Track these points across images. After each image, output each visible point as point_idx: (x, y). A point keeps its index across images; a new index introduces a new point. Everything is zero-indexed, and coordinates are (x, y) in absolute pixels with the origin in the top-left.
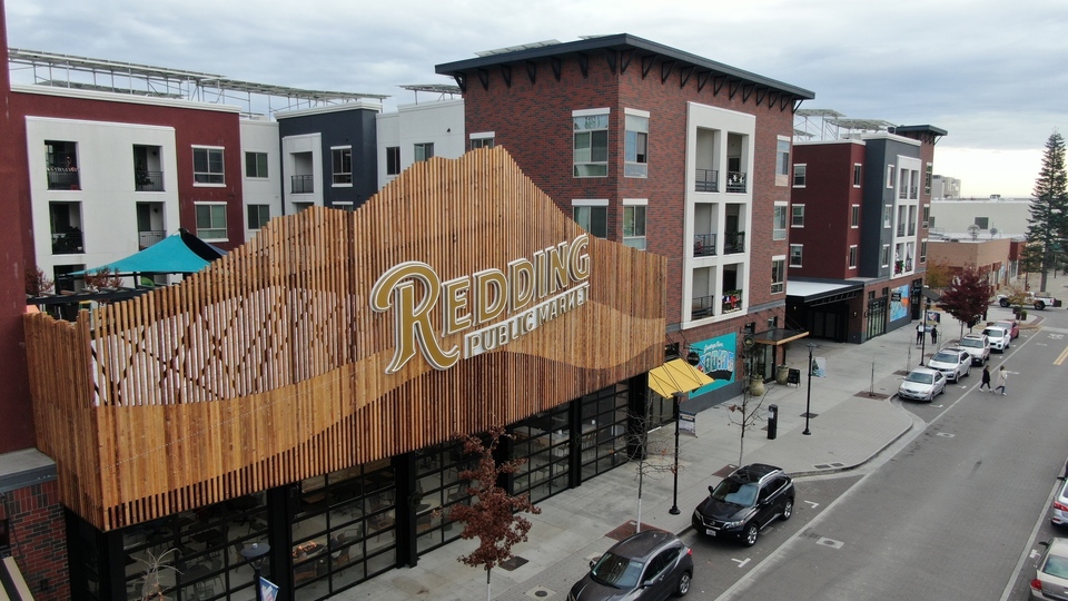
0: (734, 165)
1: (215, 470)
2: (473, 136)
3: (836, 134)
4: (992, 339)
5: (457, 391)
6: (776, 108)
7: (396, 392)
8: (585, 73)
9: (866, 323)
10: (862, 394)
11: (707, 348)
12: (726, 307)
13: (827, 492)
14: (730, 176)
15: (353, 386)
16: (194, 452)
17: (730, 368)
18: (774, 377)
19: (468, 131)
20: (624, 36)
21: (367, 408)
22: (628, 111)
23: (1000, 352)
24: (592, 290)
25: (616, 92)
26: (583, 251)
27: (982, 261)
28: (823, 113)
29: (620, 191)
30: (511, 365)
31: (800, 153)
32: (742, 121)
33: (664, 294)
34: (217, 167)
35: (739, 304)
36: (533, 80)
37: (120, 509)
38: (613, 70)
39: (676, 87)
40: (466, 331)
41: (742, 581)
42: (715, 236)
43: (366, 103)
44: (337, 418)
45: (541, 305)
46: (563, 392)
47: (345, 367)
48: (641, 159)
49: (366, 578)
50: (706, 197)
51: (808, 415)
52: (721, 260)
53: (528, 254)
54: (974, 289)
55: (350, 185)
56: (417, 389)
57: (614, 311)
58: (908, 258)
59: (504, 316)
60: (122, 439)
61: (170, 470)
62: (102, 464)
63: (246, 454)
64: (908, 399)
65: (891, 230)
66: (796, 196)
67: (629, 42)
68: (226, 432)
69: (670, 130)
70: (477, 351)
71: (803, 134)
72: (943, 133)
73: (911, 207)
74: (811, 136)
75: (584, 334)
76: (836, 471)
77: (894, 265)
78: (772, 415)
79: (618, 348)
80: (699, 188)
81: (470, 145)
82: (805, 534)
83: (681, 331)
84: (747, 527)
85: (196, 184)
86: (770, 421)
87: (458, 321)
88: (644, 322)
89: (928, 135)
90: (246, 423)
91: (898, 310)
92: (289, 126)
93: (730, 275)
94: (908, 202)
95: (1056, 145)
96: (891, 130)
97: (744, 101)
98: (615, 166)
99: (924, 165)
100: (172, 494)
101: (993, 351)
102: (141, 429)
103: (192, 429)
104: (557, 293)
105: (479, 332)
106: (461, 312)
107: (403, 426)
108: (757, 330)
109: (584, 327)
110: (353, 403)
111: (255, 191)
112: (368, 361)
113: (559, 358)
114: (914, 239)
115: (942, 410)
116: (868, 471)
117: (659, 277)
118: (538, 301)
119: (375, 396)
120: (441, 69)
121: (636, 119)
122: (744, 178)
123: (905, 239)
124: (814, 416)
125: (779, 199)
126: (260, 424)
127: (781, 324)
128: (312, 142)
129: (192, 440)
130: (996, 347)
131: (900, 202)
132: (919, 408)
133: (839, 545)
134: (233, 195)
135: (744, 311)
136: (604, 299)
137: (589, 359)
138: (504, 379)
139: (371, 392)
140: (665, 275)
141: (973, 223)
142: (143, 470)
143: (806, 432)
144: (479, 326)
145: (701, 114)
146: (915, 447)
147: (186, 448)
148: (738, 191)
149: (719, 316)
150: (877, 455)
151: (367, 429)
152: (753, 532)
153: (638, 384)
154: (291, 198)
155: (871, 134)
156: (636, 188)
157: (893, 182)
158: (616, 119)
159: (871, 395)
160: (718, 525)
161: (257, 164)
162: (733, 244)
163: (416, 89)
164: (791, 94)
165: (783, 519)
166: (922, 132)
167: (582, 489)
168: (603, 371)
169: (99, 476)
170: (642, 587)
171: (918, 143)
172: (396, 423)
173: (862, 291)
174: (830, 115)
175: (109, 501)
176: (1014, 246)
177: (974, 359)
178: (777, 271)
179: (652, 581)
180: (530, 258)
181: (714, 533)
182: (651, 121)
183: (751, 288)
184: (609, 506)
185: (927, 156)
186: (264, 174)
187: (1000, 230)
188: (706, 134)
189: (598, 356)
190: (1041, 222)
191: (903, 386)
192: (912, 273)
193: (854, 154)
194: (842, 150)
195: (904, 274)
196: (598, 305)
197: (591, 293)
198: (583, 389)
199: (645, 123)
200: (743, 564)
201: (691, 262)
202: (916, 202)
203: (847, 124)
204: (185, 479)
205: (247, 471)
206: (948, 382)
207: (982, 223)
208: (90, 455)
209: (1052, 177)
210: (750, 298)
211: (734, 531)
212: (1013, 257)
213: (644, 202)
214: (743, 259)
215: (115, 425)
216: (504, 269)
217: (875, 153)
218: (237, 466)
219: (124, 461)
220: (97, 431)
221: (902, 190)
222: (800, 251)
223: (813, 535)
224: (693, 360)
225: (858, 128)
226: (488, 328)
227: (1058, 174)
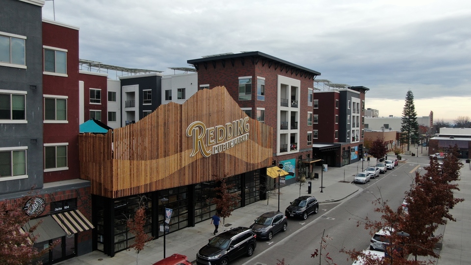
0: (293, 98)
1: (142, 183)
2: (201, 86)
3: (329, 89)
4: (387, 165)
5: (210, 165)
6: (307, 78)
7: (193, 163)
8: (243, 64)
9: (342, 161)
10: (341, 182)
11: (285, 163)
12: (292, 149)
13: (329, 207)
14: (292, 102)
15: (181, 160)
16: (137, 176)
17: (294, 172)
18: (309, 177)
19: (199, 84)
20: (257, 52)
21: (184, 167)
22: (258, 77)
23: (391, 169)
24: (250, 135)
25: (254, 71)
26: (247, 122)
27: (386, 140)
28: (324, 81)
29: (256, 105)
30: (226, 157)
31: (316, 96)
32: (296, 82)
33: (272, 140)
34: (98, 97)
35: (296, 148)
36: (224, 66)
37: (117, 192)
38: (253, 63)
39: (274, 70)
40: (213, 145)
41: (303, 227)
42: (287, 123)
43: (158, 74)
44: (176, 170)
45: (235, 139)
46: (242, 170)
47: (179, 154)
48: (262, 94)
49: (179, 229)
50: (284, 109)
51: (322, 187)
52: (289, 131)
53: (231, 121)
54: (381, 146)
55: (151, 104)
56: (199, 163)
57: (256, 144)
58: (357, 136)
59: (224, 141)
60: (119, 170)
61: (131, 181)
62: (114, 177)
63: (151, 179)
64: (357, 183)
65: (350, 125)
66: (315, 112)
67: (259, 54)
68: (146, 170)
69: (272, 85)
70: (216, 152)
71: (317, 89)
72: (368, 89)
73: (357, 116)
74: (320, 90)
75: (247, 151)
76: (332, 202)
77: (351, 138)
78: (309, 185)
79: (258, 157)
80: (281, 105)
81: (199, 88)
82: (322, 217)
83: (276, 156)
84: (304, 213)
85: (90, 103)
86: (309, 187)
87: (211, 141)
88: (266, 149)
89: (362, 90)
90: (151, 169)
91: (354, 156)
92: (124, 82)
93: (293, 137)
94: (356, 115)
95: (410, 95)
96: (349, 88)
97: (296, 75)
98: (254, 97)
99: (361, 101)
100: (131, 189)
101: (388, 169)
102: (124, 167)
103: (137, 169)
104: (240, 135)
105: (217, 146)
106: (212, 139)
107: (195, 175)
108: (303, 158)
109: (247, 148)
110: (181, 166)
111: (112, 106)
112: (185, 152)
113: (240, 158)
114: (359, 128)
115: (368, 186)
116: (343, 202)
117: (270, 133)
118: (234, 138)
119: (187, 164)
120: (189, 62)
121: (261, 80)
122: (297, 102)
123: (355, 129)
124: (324, 188)
125: (309, 111)
126: (155, 169)
127: (311, 157)
128: (135, 88)
129: (137, 172)
130: (389, 167)
131: (353, 115)
132: (361, 185)
133: (333, 219)
134: (104, 107)
135: (298, 151)
136: (253, 139)
137: (249, 160)
138: (224, 162)
139: (186, 162)
140: (272, 134)
141: (383, 126)
142: (124, 180)
143: (322, 192)
144: (217, 144)
145: (282, 79)
146: (359, 195)
147: (135, 174)
148: (295, 107)
149: (289, 152)
150: (346, 197)
151: (184, 175)
152: (306, 215)
153: (264, 170)
154: (125, 110)
155: (342, 89)
156: (261, 104)
157: (350, 107)
158: (254, 80)
159: (344, 182)
160: (294, 212)
161: (112, 96)
162: (294, 126)
163: (174, 69)
164: (313, 73)
165: (315, 213)
166: (360, 89)
167: (246, 207)
168: (253, 164)
169: (112, 181)
170: (272, 225)
171: (359, 93)
172: (193, 173)
173: (340, 147)
174: (326, 82)
175: (114, 189)
176: (398, 134)
177: (381, 171)
178: (309, 137)
179: (276, 223)
180: (232, 123)
181: (293, 215)
182: (266, 81)
183: (300, 143)
184: (256, 211)
185: (362, 98)
186: (114, 100)
187: (392, 128)
188: (284, 86)
189: (252, 159)
190: (406, 124)
191: (355, 178)
192: (359, 141)
193: (336, 96)
194: (331, 94)
195: (356, 142)
196: (252, 141)
197: (249, 137)
198: (247, 170)
199: (264, 81)
200: (303, 224)
201: (280, 132)
202: (359, 115)
203: (333, 86)
204: (134, 185)
205: (151, 184)
206: (371, 178)
207: (386, 126)
208: (109, 174)
209: (409, 107)
210: (300, 146)
211: (299, 214)
212: (397, 138)
213: (264, 109)
214: (297, 131)
215: (117, 165)
216: (224, 125)
217: (343, 96)
218: (148, 182)
219: (119, 176)
220: (112, 167)
221: (353, 110)
222: (317, 132)
223: (325, 217)
224: (281, 166)
225: (337, 87)
226: (220, 145)
227: (411, 106)
